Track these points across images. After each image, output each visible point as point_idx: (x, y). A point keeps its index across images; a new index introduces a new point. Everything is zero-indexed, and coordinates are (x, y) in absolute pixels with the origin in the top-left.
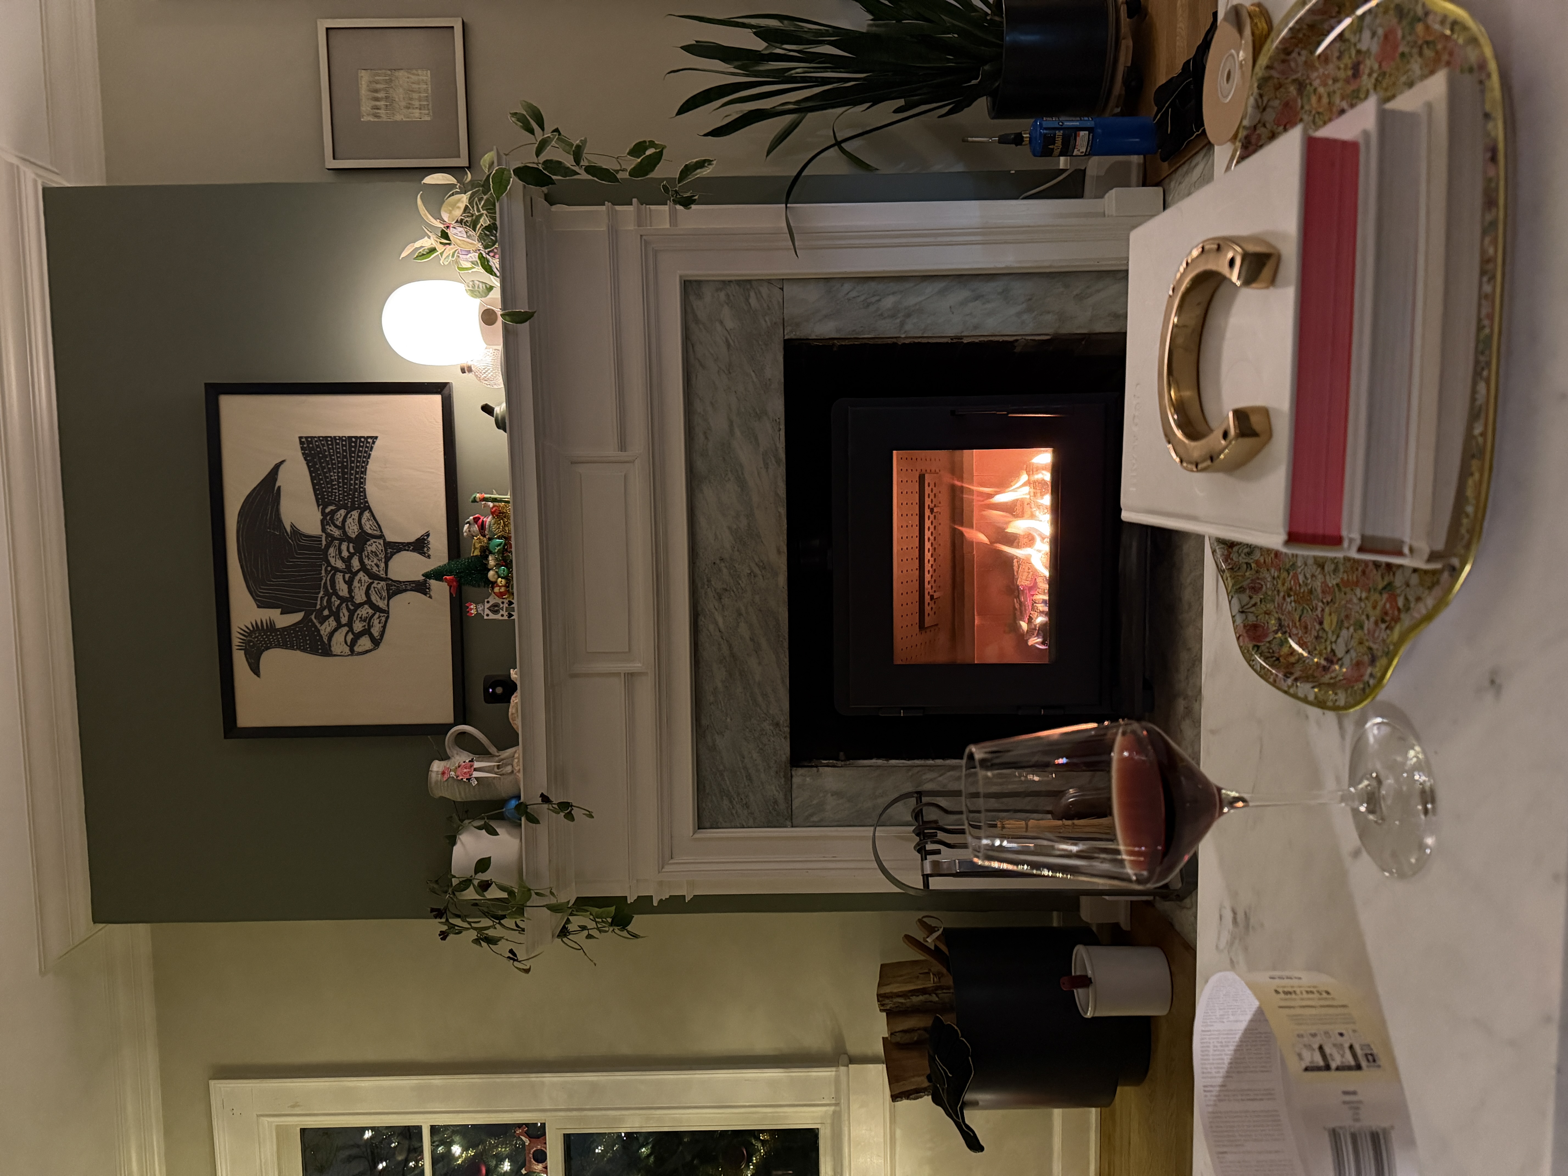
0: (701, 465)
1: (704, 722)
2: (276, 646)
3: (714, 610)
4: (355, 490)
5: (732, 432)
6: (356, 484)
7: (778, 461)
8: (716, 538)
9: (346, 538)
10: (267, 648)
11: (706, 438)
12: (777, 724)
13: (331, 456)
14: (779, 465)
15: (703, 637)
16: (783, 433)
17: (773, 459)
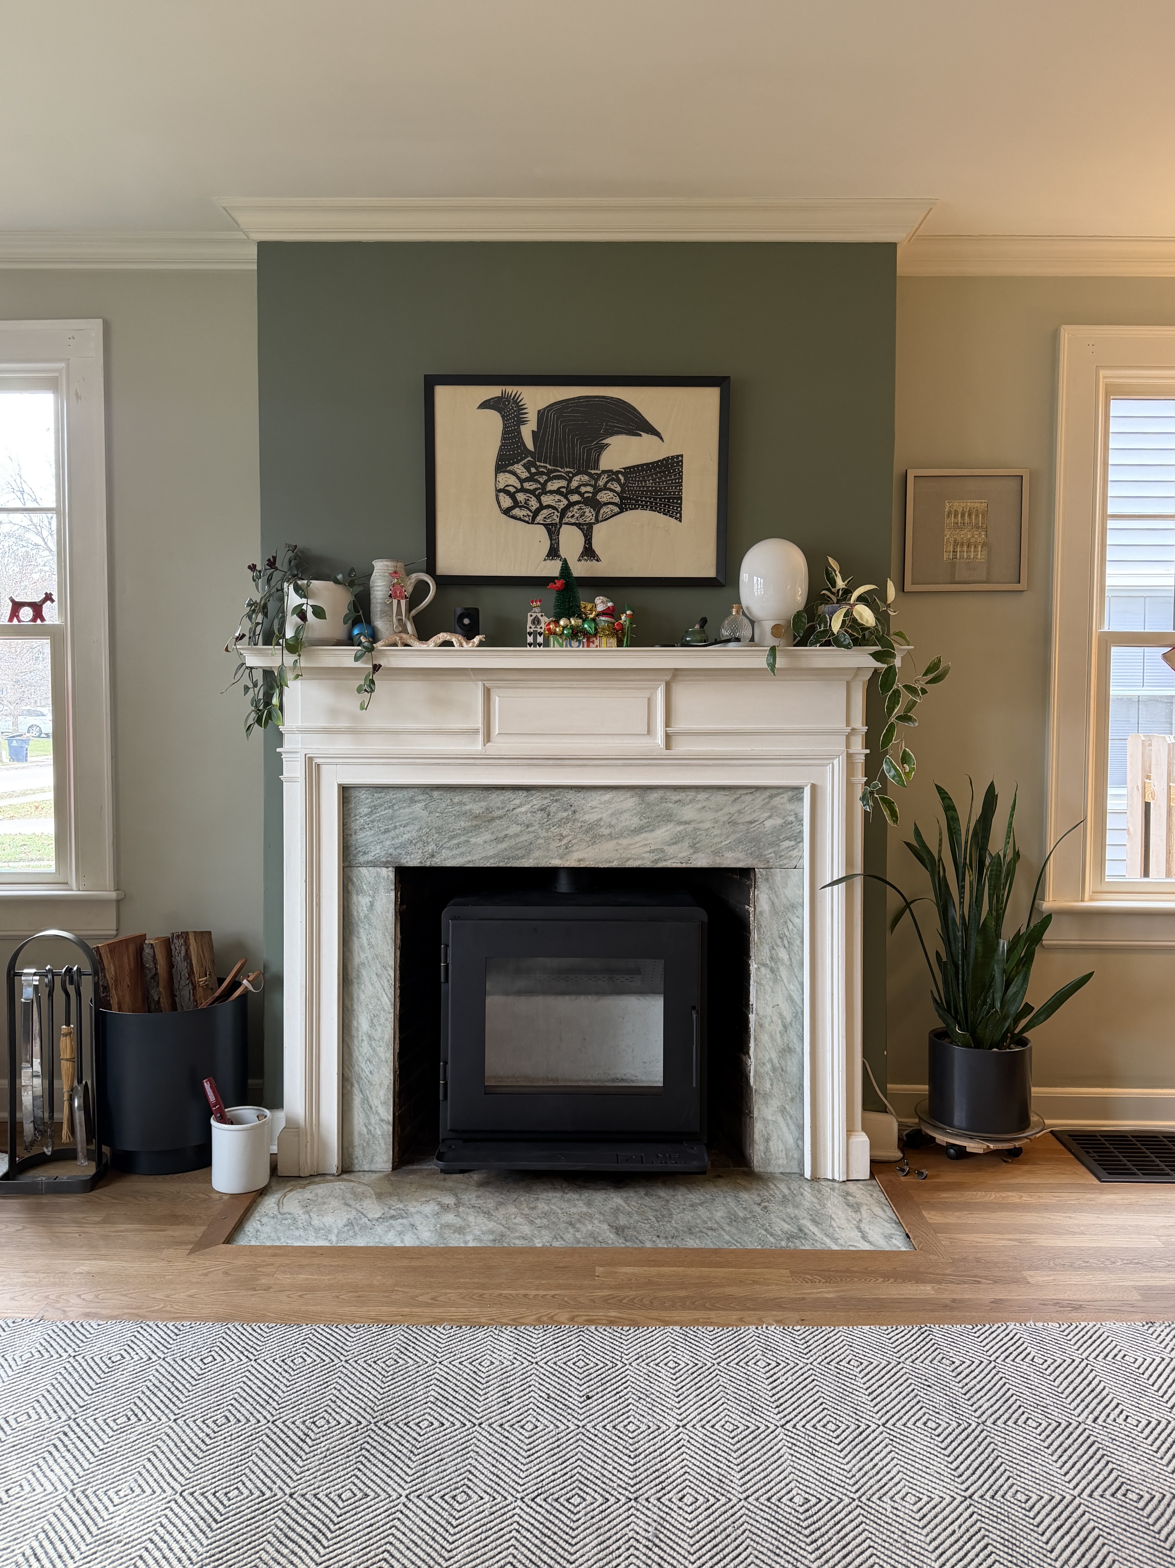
0: (654, 796)
1: (436, 794)
2: (504, 424)
3: (531, 804)
4: (637, 501)
5: (680, 823)
6: (642, 501)
7: (656, 861)
8: (592, 808)
9: (597, 490)
10: (503, 417)
11: (676, 802)
12: (433, 856)
13: (666, 481)
14: (653, 862)
15: (509, 794)
16: (679, 865)
17: (657, 857)
